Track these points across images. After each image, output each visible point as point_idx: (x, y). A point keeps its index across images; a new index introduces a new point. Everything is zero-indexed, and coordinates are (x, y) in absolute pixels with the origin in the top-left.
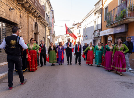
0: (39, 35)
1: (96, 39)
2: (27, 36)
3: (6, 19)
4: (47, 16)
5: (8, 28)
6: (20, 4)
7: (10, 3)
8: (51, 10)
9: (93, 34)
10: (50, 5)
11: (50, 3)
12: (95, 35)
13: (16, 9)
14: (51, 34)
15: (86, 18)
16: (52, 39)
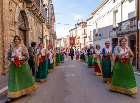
0: (30, 33)
4: (44, 5)
8: (50, 4)
14: (51, 34)
16: (52, 41)
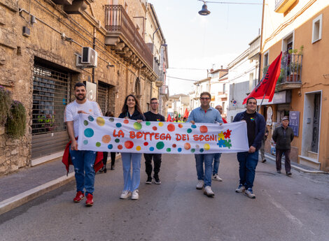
0: (141, 100)
4: (157, 62)
7: (108, 57)
8: (163, 45)
14: (161, 94)
16: (162, 105)
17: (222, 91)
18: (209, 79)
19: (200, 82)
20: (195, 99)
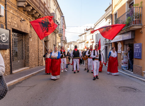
0: (49, 43)
1: (108, 46)
2: (37, 44)
3: (17, 30)
4: (57, 23)
5: (19, 38)
6: (31, 14)
7: (21, 15)
8: (62, 16)
9: (105, 40)
10: (60, 11)
11: (60, 10)
12: (106, 41)
13: (26, 20)
14: (62, 40)
15: (98, 23)
17: (92, 38)
18: (85, 33)
19: (81, 35)
20: (79, 43)
